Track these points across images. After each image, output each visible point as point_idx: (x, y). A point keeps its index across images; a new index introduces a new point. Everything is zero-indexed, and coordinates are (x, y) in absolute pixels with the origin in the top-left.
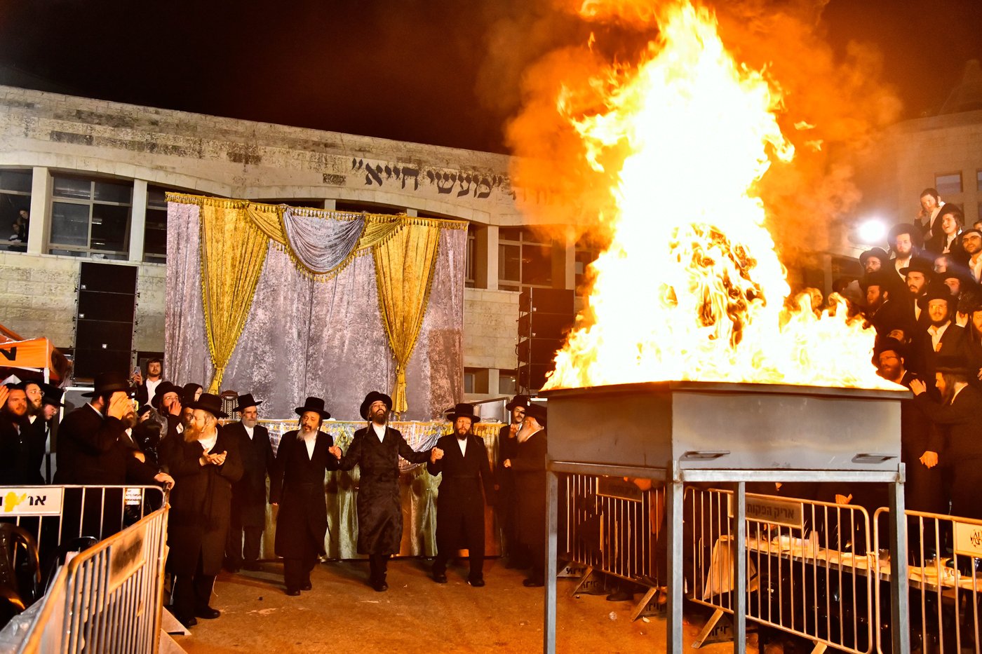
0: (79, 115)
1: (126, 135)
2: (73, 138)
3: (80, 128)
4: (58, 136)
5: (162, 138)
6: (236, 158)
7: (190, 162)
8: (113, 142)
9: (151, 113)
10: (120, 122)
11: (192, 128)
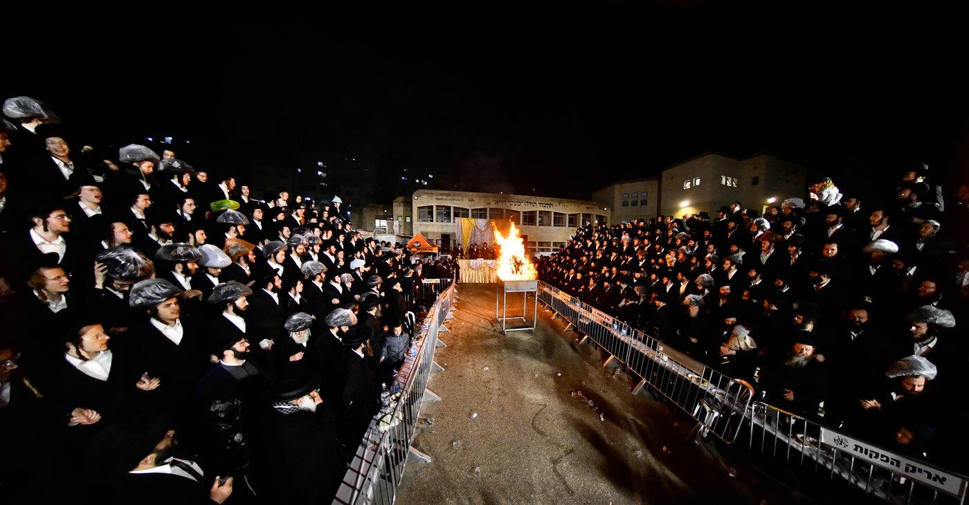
0: (441, 195)
1: (449, 198)
2: (440, 199)
3: (441, 197)
4: (437, 199)
5: (456, 198)
6: (469, 201)
7: (461, 202)
8: (447, 199)
9: (453, 192)
10: (448, 195)
11: (461, 195)
